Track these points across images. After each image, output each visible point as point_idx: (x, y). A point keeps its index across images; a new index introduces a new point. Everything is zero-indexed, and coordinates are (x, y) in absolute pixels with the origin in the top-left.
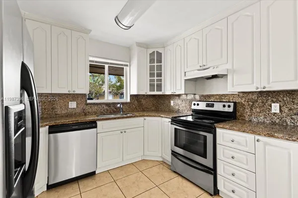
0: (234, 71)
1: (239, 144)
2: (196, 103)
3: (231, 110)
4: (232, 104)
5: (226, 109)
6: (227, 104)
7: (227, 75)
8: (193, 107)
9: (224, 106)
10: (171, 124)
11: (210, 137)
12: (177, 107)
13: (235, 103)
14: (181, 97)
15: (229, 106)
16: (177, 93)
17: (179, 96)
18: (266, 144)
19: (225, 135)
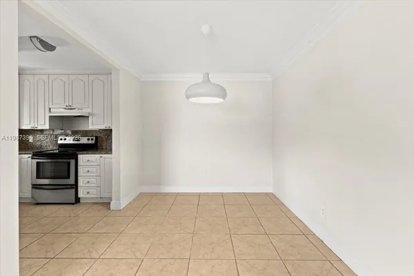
0: (93, 115)
1: (92, 162)
2: (63, 138)
3: (93, 142)
4: (94, 138)
5: (90, 142)
6: (90, 138)
7: (88, 117)
8: (60, 142)
9: (88, 139)
10: (32, 158)
11: (73, 162)
12: (39, 143)
13: (97, 137)
14: (45, 133)
15: (92, 139)
16: (39, 128)
17: (42, 131)
18: (105, 158)
19: (83, 158)
